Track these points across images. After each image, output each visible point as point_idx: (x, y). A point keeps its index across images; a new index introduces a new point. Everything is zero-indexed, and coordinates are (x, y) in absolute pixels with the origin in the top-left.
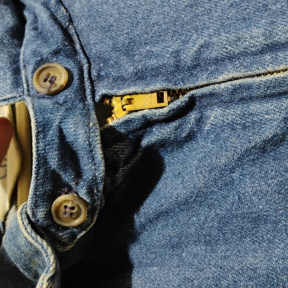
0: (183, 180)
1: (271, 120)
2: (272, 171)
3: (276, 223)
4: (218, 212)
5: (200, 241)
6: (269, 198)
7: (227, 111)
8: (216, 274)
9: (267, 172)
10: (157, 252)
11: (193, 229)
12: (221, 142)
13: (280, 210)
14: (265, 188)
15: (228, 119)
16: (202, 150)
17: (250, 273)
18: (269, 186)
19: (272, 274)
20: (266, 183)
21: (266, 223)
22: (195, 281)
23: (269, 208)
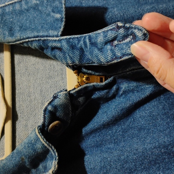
0: (107, 114)
1: (149, 87)
2: (147, 107)
3: (149, 130)
4: (123, 127)
5: (111, 142)
6: (146, 118)
7: (130, 85)
8: (119, 154)
9: (145, 108)
10: (89, 150)
11: (109, 137)
12: (128, 98)
13: (151, 124)
14: (144, 114)
15: (131, 89)
16: (117, 102)
17: (135, 151)
18: (146, 113)
19: (145, 151)
20: (145, 112)
21: (144, 130)
22: (109, 158)
23: (146, 123)
